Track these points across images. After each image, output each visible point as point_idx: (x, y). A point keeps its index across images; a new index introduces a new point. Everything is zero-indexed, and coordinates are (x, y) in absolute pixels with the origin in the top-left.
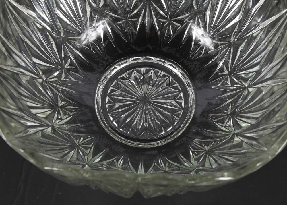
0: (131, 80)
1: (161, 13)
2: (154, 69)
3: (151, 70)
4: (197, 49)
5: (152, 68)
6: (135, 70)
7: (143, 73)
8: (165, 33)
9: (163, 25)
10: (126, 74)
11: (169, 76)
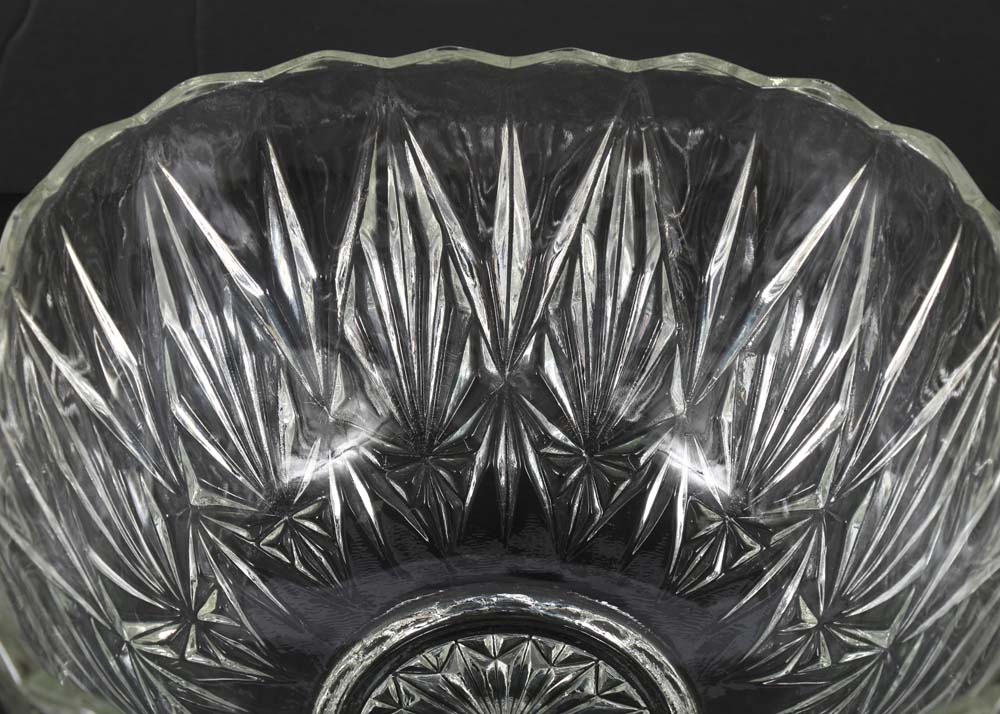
0: (446, 675)
1: (556, 433)
2: (533, 638)
3: (524, 640)
4: (695, 555)
5: (526, 636)
6: (461, 643)
7: (495, 653)
8: (571, 507)
9: (562, 479)
10: (429, 655)
11: (595, 658)
